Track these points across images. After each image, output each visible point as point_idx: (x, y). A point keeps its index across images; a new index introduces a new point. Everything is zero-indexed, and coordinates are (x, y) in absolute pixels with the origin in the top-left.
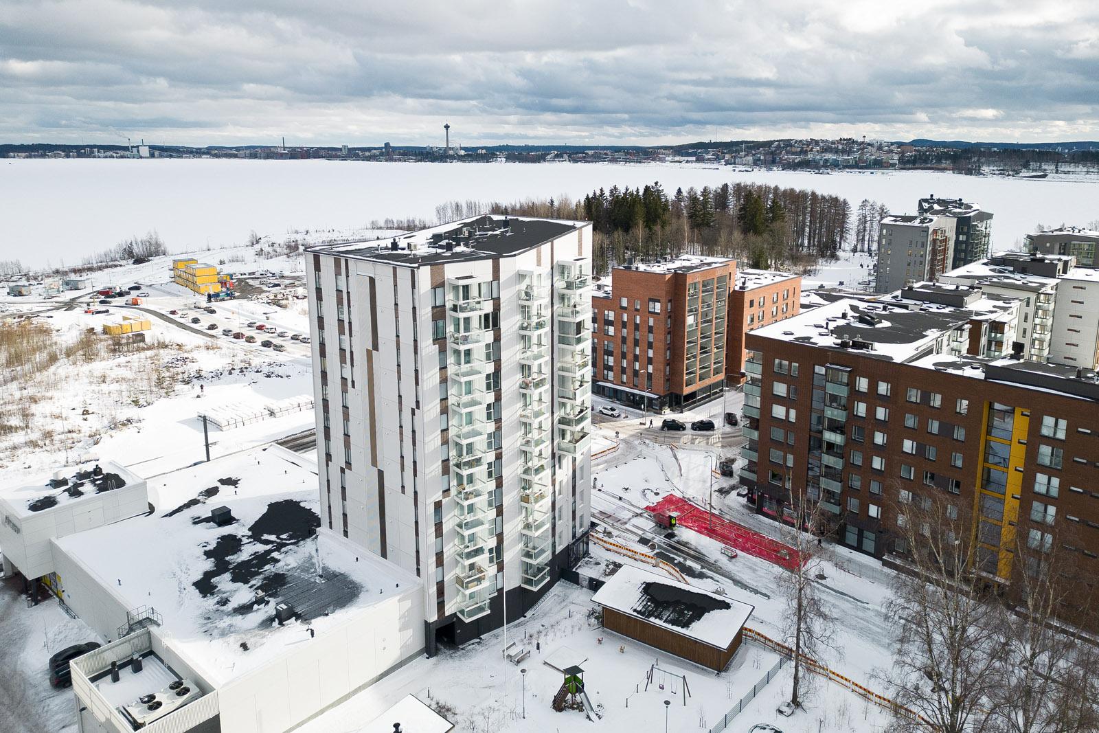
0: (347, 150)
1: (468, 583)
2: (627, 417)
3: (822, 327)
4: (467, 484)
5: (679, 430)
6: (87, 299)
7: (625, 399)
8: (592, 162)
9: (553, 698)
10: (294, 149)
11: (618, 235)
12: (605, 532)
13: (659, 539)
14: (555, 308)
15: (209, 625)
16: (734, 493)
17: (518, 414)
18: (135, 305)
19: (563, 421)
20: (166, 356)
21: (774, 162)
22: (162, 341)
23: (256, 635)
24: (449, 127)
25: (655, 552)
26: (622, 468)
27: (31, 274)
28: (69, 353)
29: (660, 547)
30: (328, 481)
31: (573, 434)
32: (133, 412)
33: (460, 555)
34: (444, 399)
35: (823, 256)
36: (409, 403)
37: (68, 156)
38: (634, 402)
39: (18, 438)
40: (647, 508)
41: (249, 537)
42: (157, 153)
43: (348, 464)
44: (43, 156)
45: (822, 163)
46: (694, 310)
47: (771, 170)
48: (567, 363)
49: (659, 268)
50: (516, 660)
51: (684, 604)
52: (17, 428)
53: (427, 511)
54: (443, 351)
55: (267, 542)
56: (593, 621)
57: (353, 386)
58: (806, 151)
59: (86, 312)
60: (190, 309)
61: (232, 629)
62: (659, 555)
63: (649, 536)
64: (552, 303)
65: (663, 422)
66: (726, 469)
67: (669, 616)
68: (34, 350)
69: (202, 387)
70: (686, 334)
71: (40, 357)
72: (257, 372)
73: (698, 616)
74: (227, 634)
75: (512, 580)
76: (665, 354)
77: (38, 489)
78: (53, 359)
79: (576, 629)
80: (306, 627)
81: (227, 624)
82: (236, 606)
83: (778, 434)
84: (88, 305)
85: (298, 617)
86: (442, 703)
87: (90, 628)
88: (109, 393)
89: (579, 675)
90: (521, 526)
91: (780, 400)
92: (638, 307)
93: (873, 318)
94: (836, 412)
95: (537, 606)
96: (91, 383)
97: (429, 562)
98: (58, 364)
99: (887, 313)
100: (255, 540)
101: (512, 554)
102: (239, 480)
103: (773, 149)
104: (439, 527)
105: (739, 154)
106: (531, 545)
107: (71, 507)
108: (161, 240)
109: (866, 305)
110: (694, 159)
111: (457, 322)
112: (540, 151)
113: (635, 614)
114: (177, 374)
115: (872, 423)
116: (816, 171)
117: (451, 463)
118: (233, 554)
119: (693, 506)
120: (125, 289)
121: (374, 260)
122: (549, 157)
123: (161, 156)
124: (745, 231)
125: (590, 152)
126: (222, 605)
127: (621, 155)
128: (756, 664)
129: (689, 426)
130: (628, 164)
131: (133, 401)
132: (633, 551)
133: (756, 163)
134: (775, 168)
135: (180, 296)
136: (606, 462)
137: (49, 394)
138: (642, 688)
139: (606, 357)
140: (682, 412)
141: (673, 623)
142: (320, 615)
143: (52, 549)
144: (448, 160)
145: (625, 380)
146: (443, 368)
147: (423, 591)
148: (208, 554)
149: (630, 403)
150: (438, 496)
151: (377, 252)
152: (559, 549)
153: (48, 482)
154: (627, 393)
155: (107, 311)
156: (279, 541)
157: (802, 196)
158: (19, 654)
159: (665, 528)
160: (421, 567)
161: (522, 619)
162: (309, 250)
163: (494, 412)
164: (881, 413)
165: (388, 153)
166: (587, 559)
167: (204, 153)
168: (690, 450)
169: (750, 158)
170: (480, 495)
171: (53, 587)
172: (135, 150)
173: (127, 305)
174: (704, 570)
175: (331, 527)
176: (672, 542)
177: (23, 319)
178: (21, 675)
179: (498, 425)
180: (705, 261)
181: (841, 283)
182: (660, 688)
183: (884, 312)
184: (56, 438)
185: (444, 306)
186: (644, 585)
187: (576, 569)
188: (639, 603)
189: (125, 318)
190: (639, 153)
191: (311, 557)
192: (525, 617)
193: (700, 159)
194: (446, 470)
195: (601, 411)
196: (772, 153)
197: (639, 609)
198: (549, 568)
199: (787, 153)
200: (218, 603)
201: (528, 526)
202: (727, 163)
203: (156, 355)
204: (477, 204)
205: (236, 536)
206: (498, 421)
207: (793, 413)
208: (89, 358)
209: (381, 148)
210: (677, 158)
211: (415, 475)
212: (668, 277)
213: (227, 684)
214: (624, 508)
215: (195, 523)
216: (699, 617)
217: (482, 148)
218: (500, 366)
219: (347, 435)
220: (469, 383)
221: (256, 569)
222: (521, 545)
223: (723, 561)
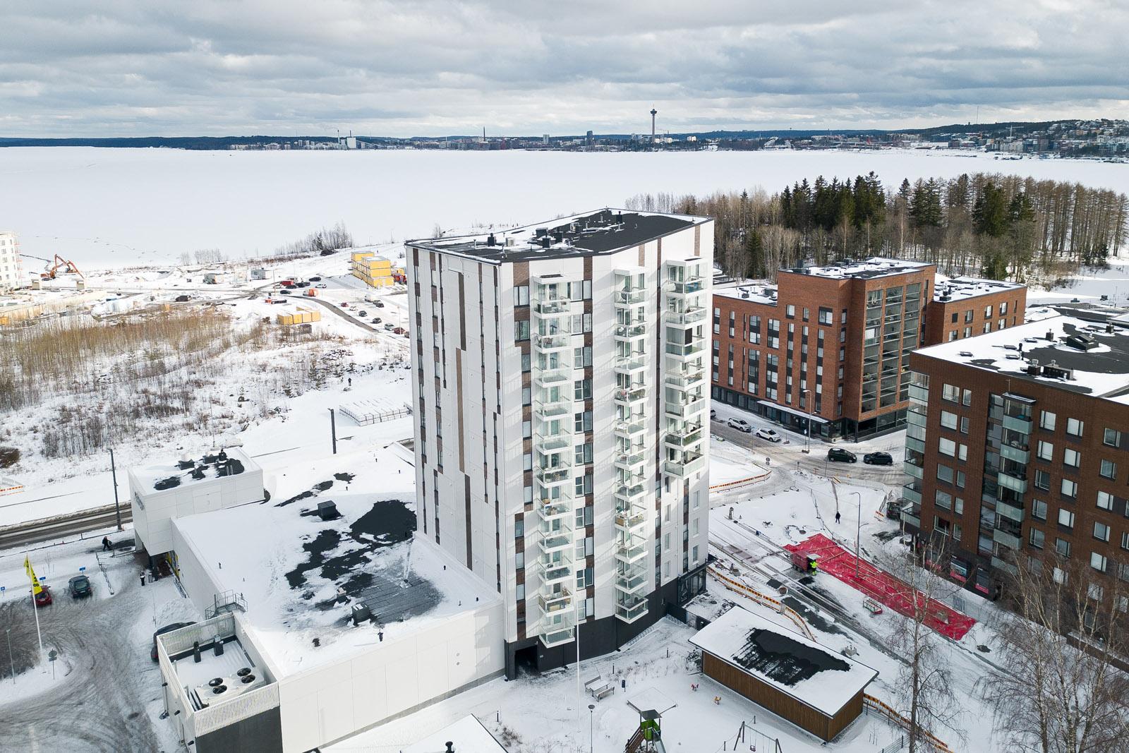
0: (548, 139)
1: (549, 605)
2: (788, 442)
3: (1014, 349)
4: (553, 498)
5: (848, 462)
6: (270, 289)
7: (789, 423)
8: (820, 148)
9: (627, 742)
10: (494, 139)
11: (819, 233)
12: (732, 568)
13: (792, 583)
14: (662, 312)
15: (291, 617)
16: (897, 539)
17: (613, 426)
18: (311, 296)
19: (671, 439)
20: (326, 347)
21: (1050, 148)
22: (325, 332)
23: (330, 632)
24: (656, 112)
25: (784, 597)
26: (769, 500)
27: (229, 263)
28: (241, 341)
29: (791, 592)
30: (424, 482)
31: (685, 454)
32: (282, 401)
33: (542, 574)
34: (527, 406)
35: (1087, 264)
36: (492, 408)
37: (282, 148)
38: (798, 426)
39: (178, 420)
40: (788, 547)
41: (349, 534)
42: (363, 144)
43: (440, 466)
44: (260, 148)
45: (1115, 149)
46: (876, 323)
47: (1045, 157)
48: (674, 374)
49: (835, 273)
50: (597, 695)
51: (796, 658)
52: (178, 410)
53: (509, 523)
54: (526, 353)
55: (364, 541)
56: (692, 665)
57: (445, 387)
58: (1095, 135)
59: (266, 301)
60: (361, 302)
61: (310, 624)
62: (789, 602)
63: (781, 578)
64: (659, 308)
65: (829, 452)
66: (893, 512)
67: (774, 669)
68: (212, 336)
69: (350, 380)
70: (863, 350)
71: (217, 343)
72: (407, 368)
73: (807, 674)
74: (304, 628)
75: (604, 609)
76: (837, 372)
77: (168, 469)
78: (227, 345)
79: (670, 671)
80: (377, 630)
81: (306, 618)
82: (319, 601)
83: (945, 474)
84: (270, 295)
85: (374, 619)
86: (509, 729)
87: (196, 608)
88: (266, 381)
89: (656, 720)
90: (615, 550)
91: (949, 433)
92: (807, 317)
93: (1085, 341)
94: (1014, 452)
95: (634, 640)
96: (252, 371)
97: (510, 577)
98: (229, 351)
99: (1112, 335)
100: (353, 538)
101: (604, 579)
102: (354, 476)
103: (1051, 133)
104: (520, 542)
105: (1005, 138)
106: (627, 573)
107: (191, 488)
108: (348, 232)
109: (1085, 324)
110: (946, 144)
111: (541, 323)
112: (758, 136)
113: (735, 662)
114: (332, 366)
115: (1058, 468)
116: (1107, 159)
117: (535, 474)
118: (329, 550)
119: (843, 550)
120: (305, 280)
121: (464, 255)
122: (768, 144)
123: (367, 148)
124: (978, 231)
125: (817, 138)
126: (307, 599)
127: (856, 141)
128: (872, 738)
129: (860, 458)
130: (862, 151)
131: (285, 391)
132: (756, 593)
133: (1027, 149)
134: (1051, 156)
135: (354, 288)
136: (751, 491)
137: (212, 380)
138: (730, 745)
139: (769, 373)
140: (856, 442)
141: (777, 677)
142: (395, 620)
143: (171, 527)
144: (653, 149)
145: (790, 401)
146: (526, 372)
147: (502, 608)
148: (307, 547)
149: (794, 427)
150: (520, 508)
151: (473, 247)
152: (664, 581)
153: (177, 464)
154: (792, 415)
155: (285, 301)
156: (375, 541)
157: (1065, 190)
158: (132, 625)
159: (802, 571)
160: (501, 582)
161: (616, 652)
162: (409, 243)
163: (584, 423)
164: (1071, 457)
165: (590, 142)
166: (702, 596)
167: (407, 144)
168: (856, 485)
169: (1020, 144)
170: (564, 511)
171: (173, 565)
172: (343, 141)
173: (305, 296)
174: (838, 624)
175: (425, 532)
176: (807, 588)
177: (210, 306)
178: (129, 645)
179: (588, 437)
180: (896, 266)
181: (1104, 298)
182: (751, 749)
183: (1108, 335)
184: (210, 422)
185: (528, 305)
186: (752, 632)
187: (688, 606)
188: (742, 651)
189: (299, 309)
190: (877, 138)
191: (401, 561)
192: (619, 650)
193: (955, 145)
194: (528, 481)
195: (758, 433)
196: (1049, 137)
197: (740, 657)
198: (647, 600)
199: (1069, 137)
200: (304, 596)
201: (623, 552)
202: (989, 149)
203: (318, 346)
204: (670, 197)
205: (337, 532)
206: (589, 433)
207: (964, 450)
208: (257, 347)
209: (583, 137)
210: (925, 144)
211: (497, 484)
212: (841, 283)
213: (288, 677)
214: (761, 545)
215: (303, 515)
216: (808, 676)
217: (692, 135)
218: (592, 372)
219: (439, 437)
220: (556, 389)
221: (347, 567)
222: (615, 571)
223: (864, 617)
